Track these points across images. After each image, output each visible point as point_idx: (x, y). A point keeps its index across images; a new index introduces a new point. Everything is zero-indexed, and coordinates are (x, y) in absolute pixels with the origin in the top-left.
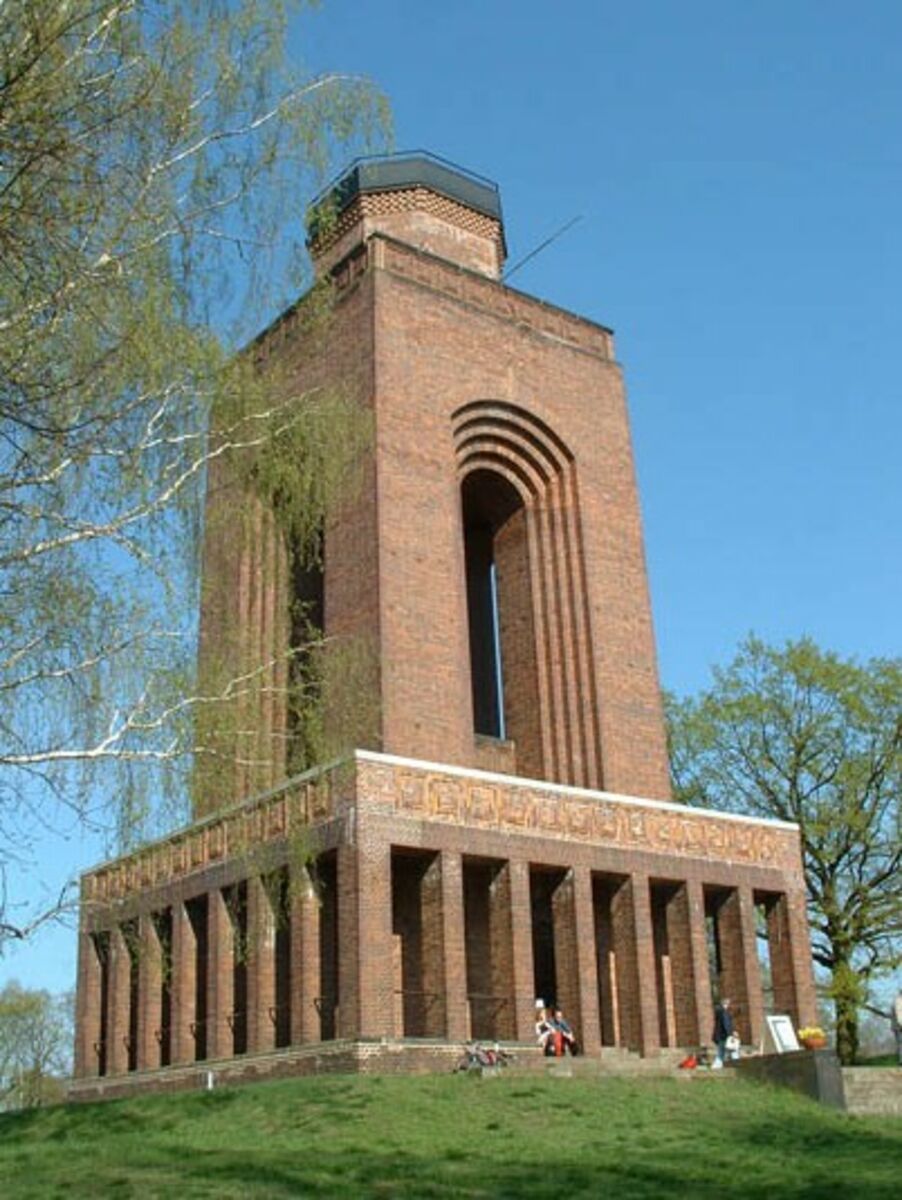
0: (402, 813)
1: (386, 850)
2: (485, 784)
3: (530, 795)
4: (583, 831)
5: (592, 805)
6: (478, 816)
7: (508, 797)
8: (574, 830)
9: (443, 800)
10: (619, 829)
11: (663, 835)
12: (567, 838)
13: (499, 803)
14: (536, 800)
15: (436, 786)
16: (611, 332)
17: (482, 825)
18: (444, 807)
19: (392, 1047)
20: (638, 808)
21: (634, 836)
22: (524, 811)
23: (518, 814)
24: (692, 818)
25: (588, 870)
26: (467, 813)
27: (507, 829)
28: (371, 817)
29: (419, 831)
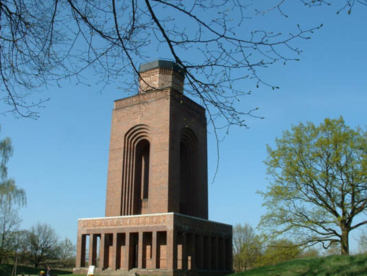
1: (81, 235)
28: (80, 230)
29: (86, 231)
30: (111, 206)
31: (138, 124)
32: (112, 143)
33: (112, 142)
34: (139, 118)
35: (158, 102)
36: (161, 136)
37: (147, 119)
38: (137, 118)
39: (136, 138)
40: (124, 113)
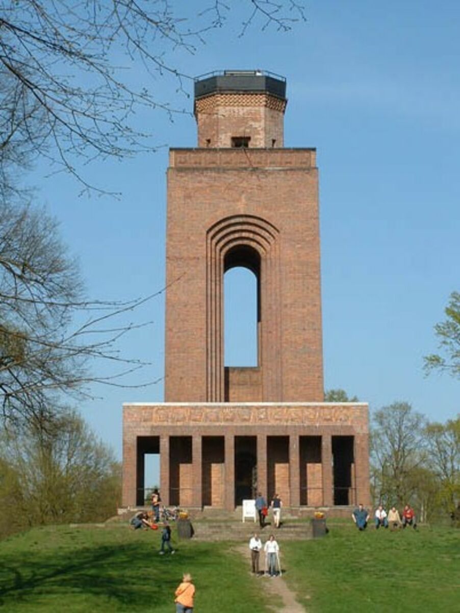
0: (143, 424)
1: (135, 439)
2: (182, 407)
3: (205, 409)
4: (232, 420)
5: (237, 409)
6: (178, 421)
7: (192, 411)
8: (227, 420)
9: (161, 416)
10: (252, 417)
11: (276, 417)
12: (223, 424)
13: (189, 414)
14: (208, 410)
15: (159, 411)
16: (314, 150)
17: (179, 424)
18: (162, 419)
19: (132, 510)
20: (263, 407)
21: (261, 419)
22: (201, 415)
23: (198, 417)
24: (296, 407)
25: (233, 436)
26: (173, 420)
27: (192, 423)
28: (129, 427)
29: (150, 429)
30: (181, 378)
31: (242, 213)
32: (172, 243)
33: (171, 240)
34: (244, 200)
35: (289, 177)
36: (301, 248)
37: (266, 208)
38: (238, 200)
39: (226, 240)
40: (200, 182)
